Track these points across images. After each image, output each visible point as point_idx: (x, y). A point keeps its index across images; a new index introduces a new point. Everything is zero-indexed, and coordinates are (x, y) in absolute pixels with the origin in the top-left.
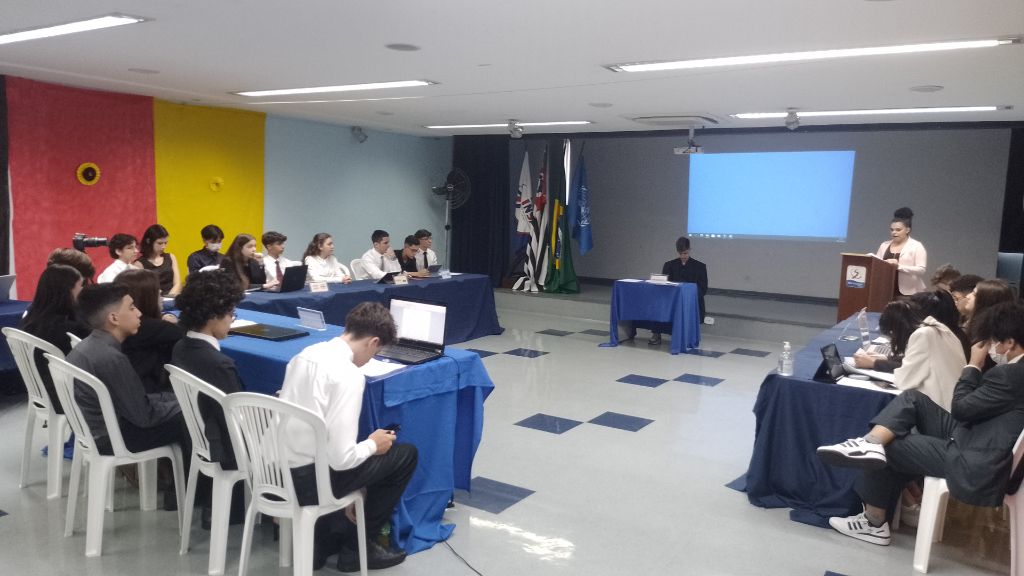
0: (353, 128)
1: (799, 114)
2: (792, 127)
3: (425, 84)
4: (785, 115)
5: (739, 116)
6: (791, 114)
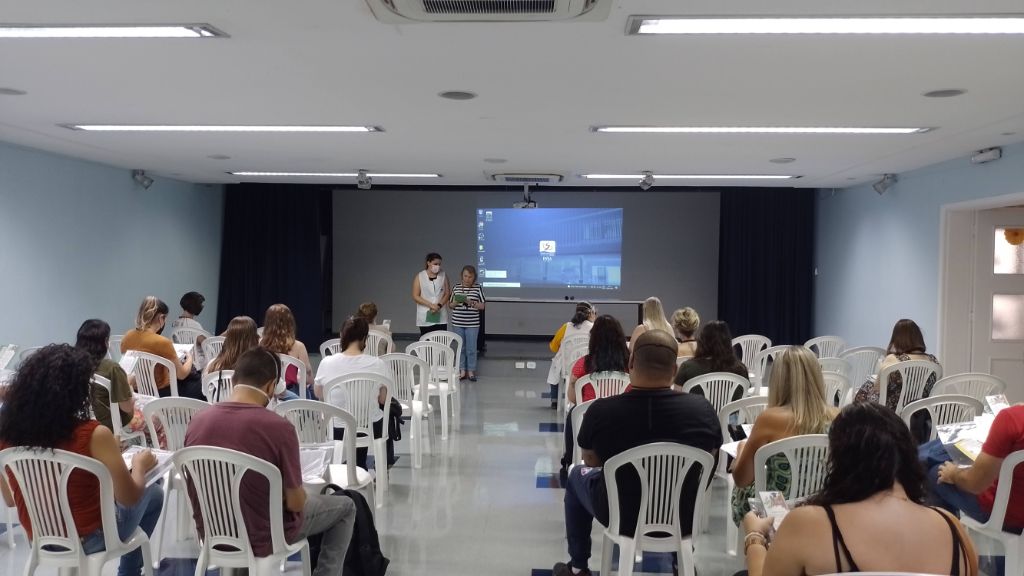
0: (135, 173)
1: (655, 177)
2: (646, 188)
4: (642, 177)
5: (589, 176)
6: (648, 176)
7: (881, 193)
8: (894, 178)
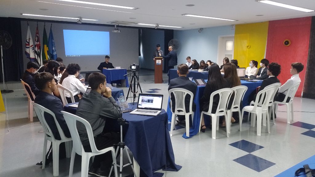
2: (156, 28)
3: (132, 8)
6: (157, 25)
7: (200, 32)
8: (202, 29)
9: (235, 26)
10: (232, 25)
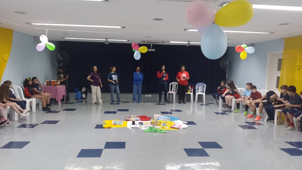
0: (35, 37)
2: (188, 46)
3: (120, 27)
6: (189, 42)
8: (253, 45)
9: (284, 40)
10: (282, 39)
